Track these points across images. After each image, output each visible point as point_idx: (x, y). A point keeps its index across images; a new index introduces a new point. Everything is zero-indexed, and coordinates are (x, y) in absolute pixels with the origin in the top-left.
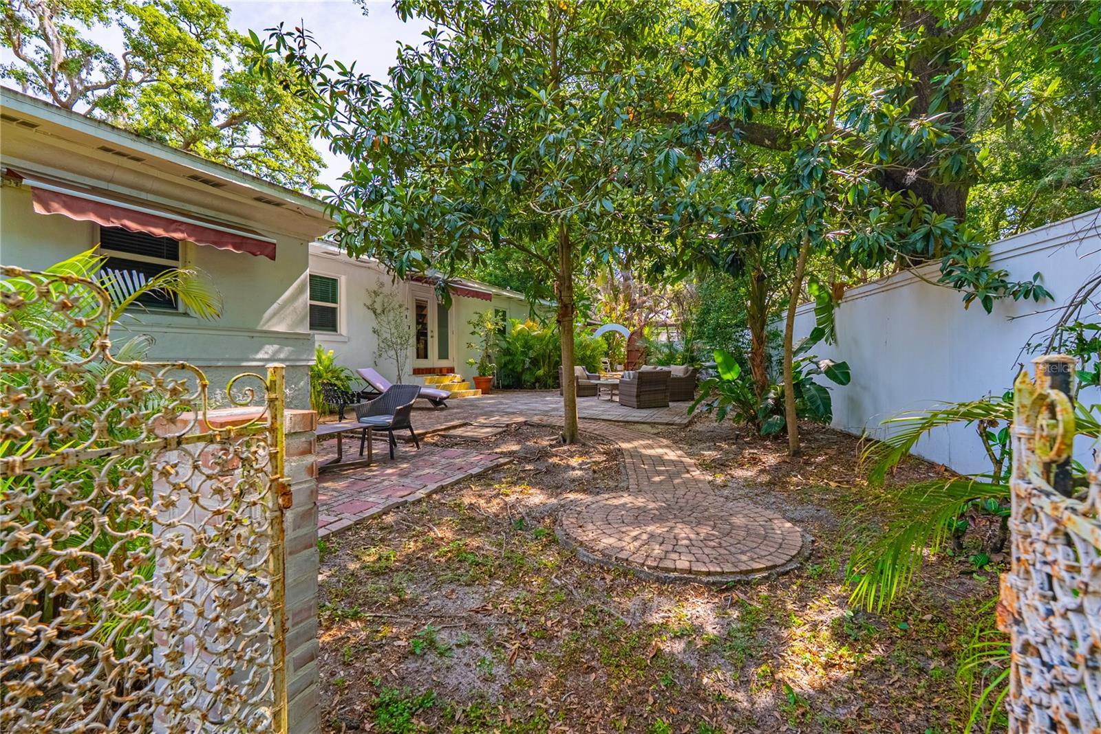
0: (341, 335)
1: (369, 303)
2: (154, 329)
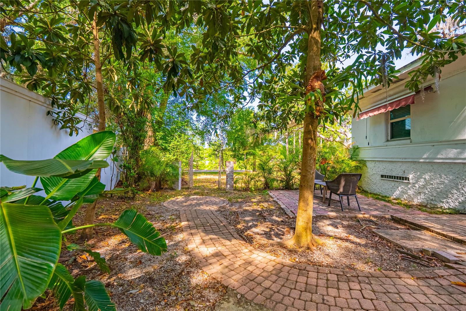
2: (396, 147)
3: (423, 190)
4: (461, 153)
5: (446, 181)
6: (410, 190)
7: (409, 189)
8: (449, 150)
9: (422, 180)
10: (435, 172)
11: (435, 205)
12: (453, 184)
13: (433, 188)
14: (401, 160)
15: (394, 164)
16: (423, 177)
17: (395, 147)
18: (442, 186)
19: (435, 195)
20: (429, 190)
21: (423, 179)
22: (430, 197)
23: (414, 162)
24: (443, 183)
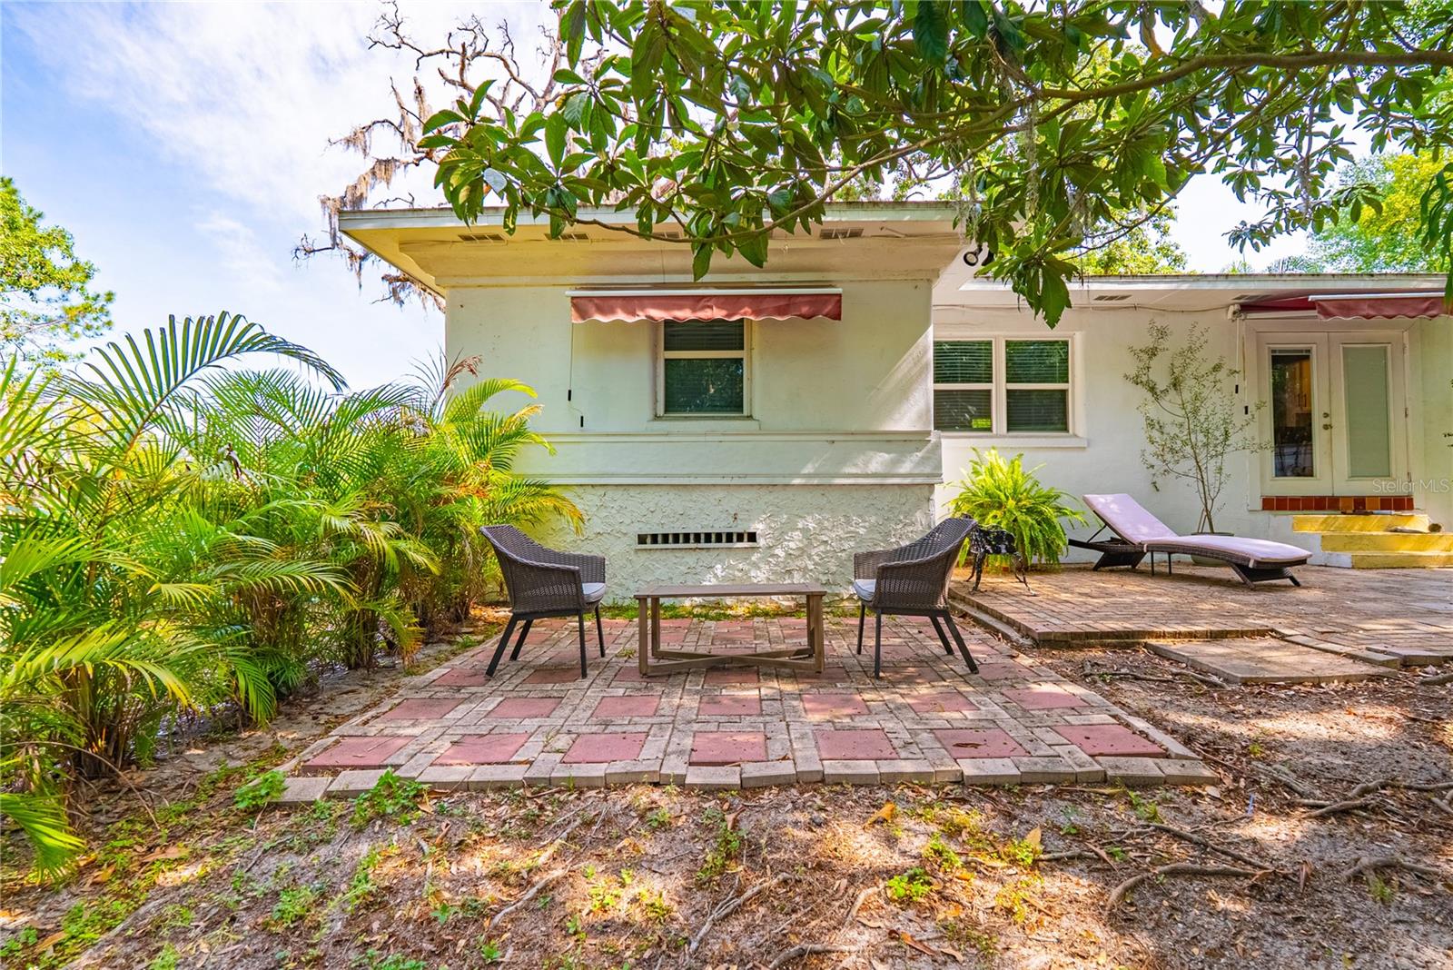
0: (1075, 436)
1: (1133, 373)
2: (709, 438)
3: (799, 563)
4: (895, 462)
5: (862, 531)
6: (759, 568)
7: (756, 566)
8: (871, 453)
9: (797, 535)
10: (832, 510)
11: (837, 595)
12: (877, 536)
13: (828, 552)
14: (727, 481)
15: (695, 495)
16: (800, 526)
17: (702, 439)
18: (852, 544)
19: (834, 569)
20: (817, 558)
21: (798, 533)
22: (821, 577)
23: (768, 486)
24: (854, 535)
